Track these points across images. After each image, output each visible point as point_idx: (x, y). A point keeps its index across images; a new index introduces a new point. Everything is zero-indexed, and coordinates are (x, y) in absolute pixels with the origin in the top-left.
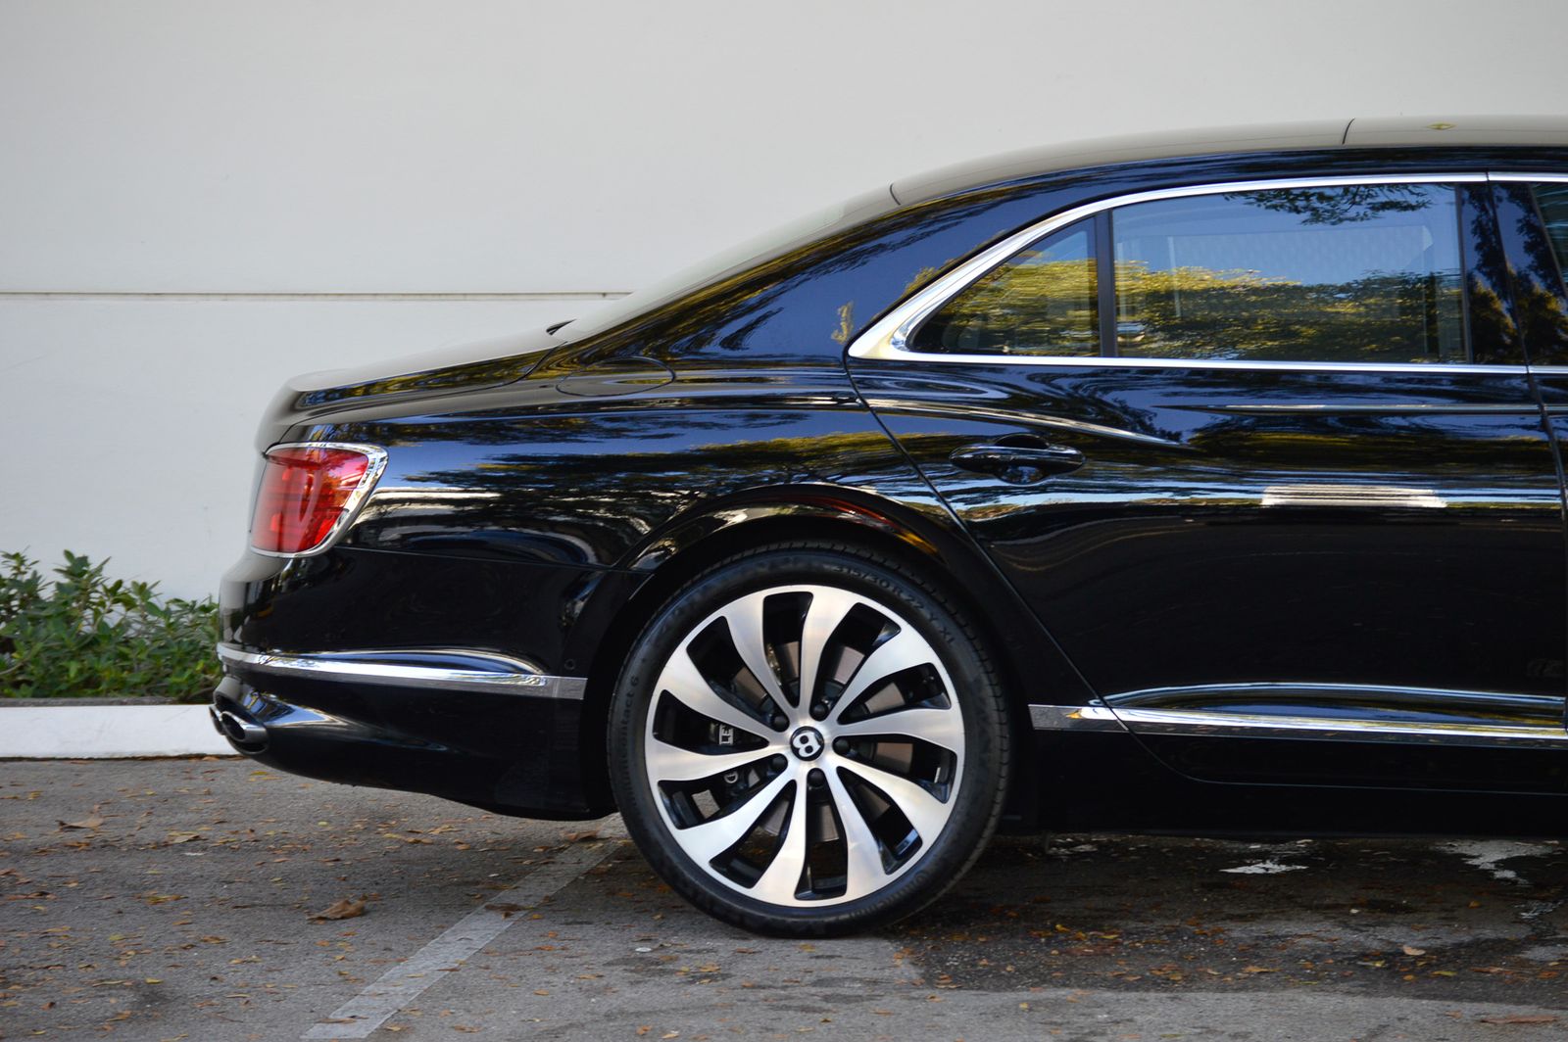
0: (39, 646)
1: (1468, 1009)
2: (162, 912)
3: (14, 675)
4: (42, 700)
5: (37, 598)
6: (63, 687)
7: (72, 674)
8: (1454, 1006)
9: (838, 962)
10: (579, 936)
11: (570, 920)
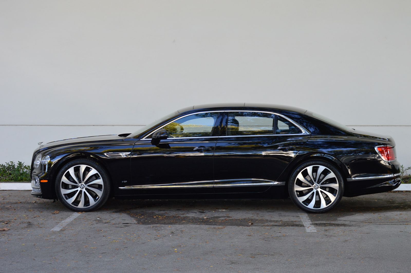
0: (15, 174)
1: (212, 226)
2: (31, 212)
3: (11, 178)
4: (15, 182)
5: (15, 168)
6: (18, 180)
7: (19, 178)
8: (211, 226)
9: (126, 221)
10: (89, 217)
11: (88, 214)
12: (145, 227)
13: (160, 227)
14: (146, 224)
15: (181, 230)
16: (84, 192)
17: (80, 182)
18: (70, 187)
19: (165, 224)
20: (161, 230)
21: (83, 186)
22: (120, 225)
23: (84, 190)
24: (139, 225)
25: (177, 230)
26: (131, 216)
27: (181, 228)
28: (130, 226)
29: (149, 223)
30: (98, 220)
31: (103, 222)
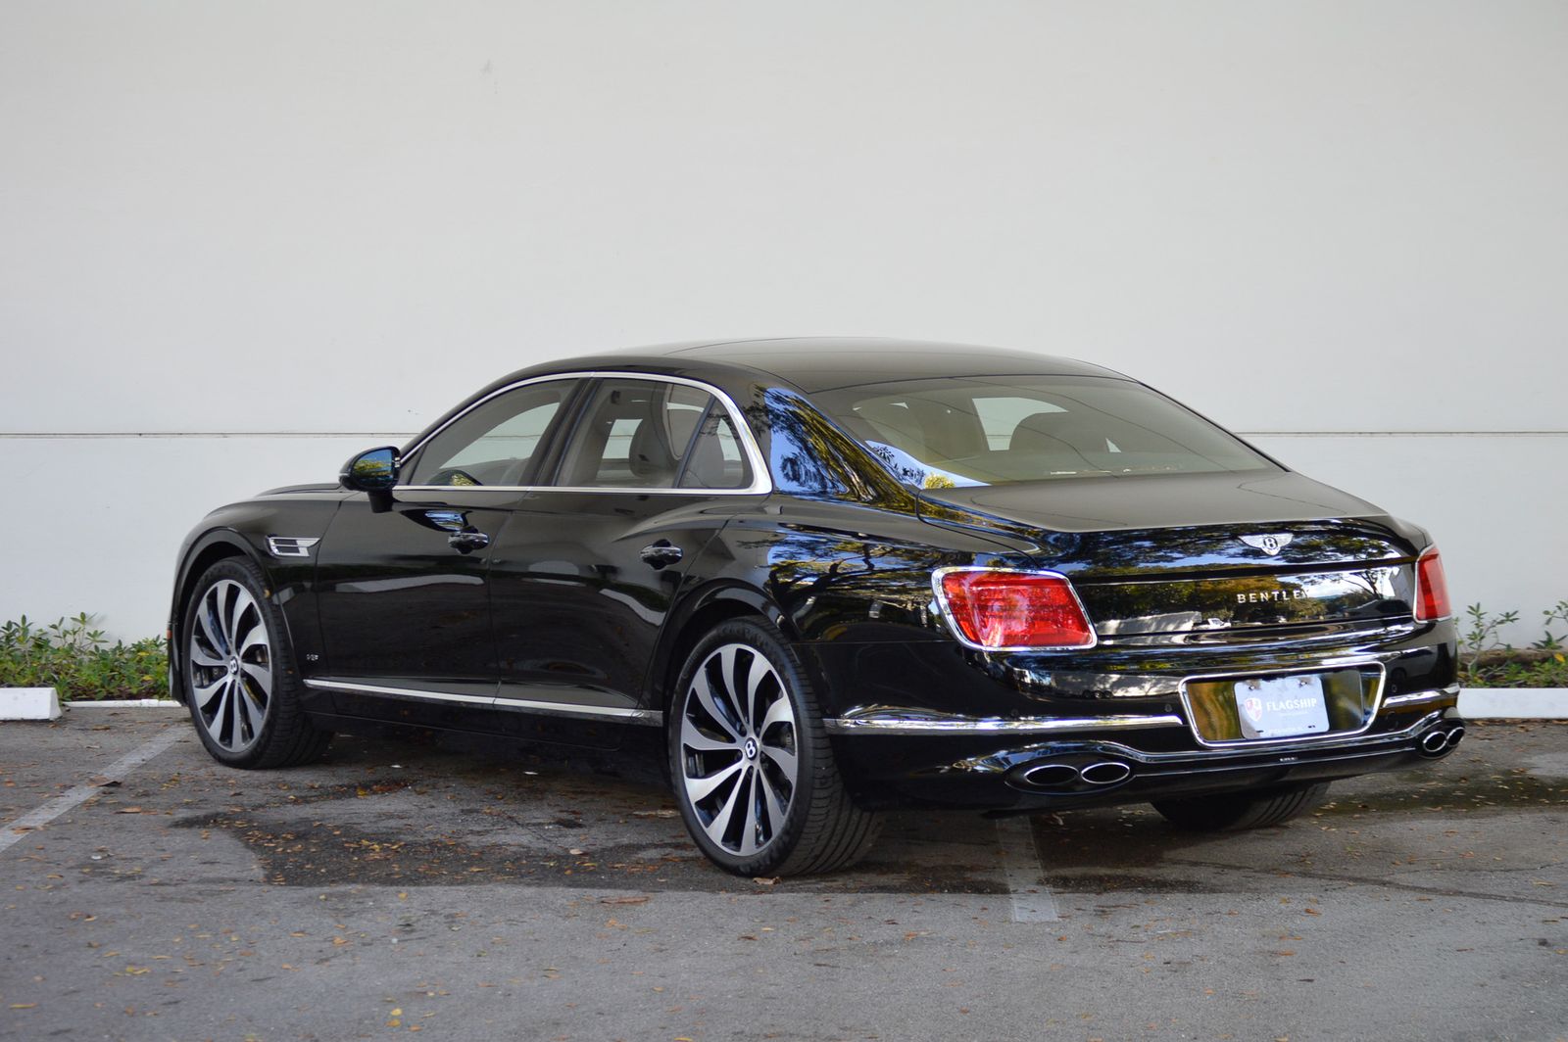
9: (217, 866)
10: (59, 848)
11: (58, 836)
12: (292, 898)
13: (361, 900)
15: (448, 911)
19: (389, 880)
20: (364, 910)
22: (183, 887)
24: (271, 888)
25: (433, 913)
26: (247, 846)
27: (453, 905)
28: (227, 892)
29: (316, 880)
30: (92, 864)
31: (114, 874)
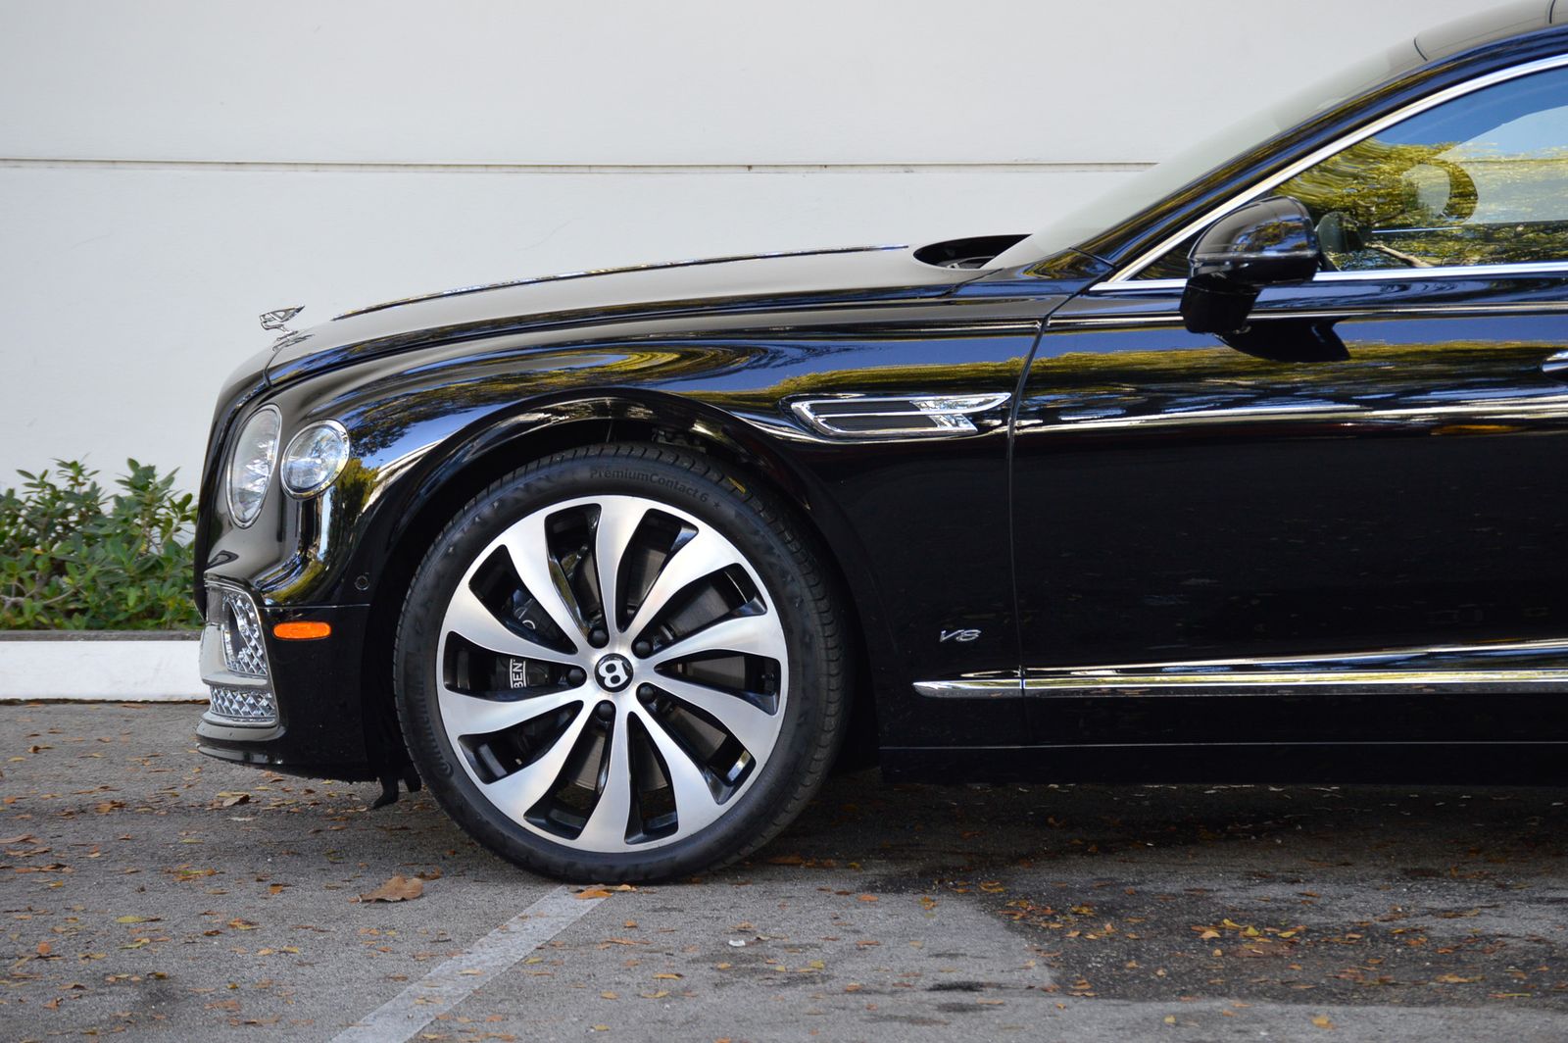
0: (94, 570)
2: (190, 888)
3: (65, 602)
4: (93, 633)
5: (98, 512)
6: (121, 617)
7: (131, 602)
9: (961, 962)
10: (665, 925)
11: (658, 906)
12: (1113, 1021)
13: (1243, 1027)
14: (1124, 996)
16: (633, 719)
17: (598, 634)
18: (518, 678)
19: (1286, 993)
21: (620, 672)
22: (908, 997)
23: (628, 703)
24: (1070, 1001)
26: (1010, 927)
28: (990, 1007)
29: (1148, 990)
30: (733, 955)
31: (775, 972)
